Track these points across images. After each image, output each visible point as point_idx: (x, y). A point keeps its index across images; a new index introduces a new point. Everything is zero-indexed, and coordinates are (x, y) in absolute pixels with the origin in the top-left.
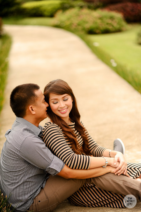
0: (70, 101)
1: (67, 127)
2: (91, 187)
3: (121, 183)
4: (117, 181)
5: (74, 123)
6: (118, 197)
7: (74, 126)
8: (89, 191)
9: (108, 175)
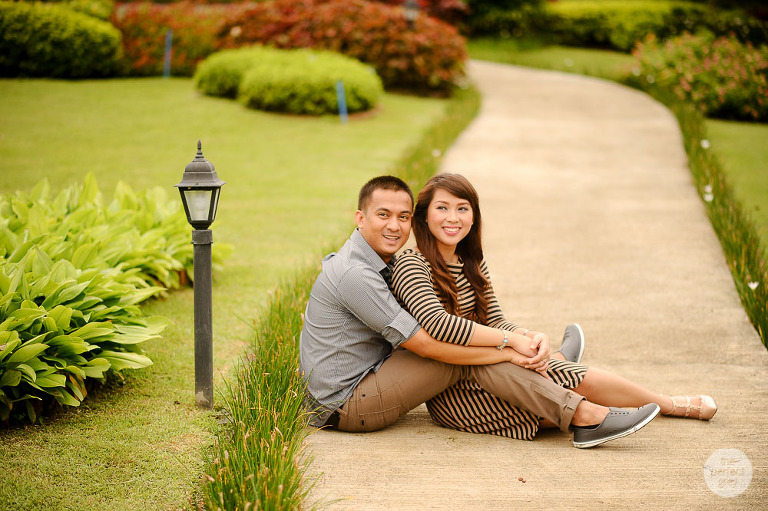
0: (468, 216)
1: (444, 267)
2: (476, 392)
3: (526, 385)
4: (520, 381)
5: (462, 265)
6: (522, 418)
7: (460, 270)
8: (475, 397)
9: (505, 365)
